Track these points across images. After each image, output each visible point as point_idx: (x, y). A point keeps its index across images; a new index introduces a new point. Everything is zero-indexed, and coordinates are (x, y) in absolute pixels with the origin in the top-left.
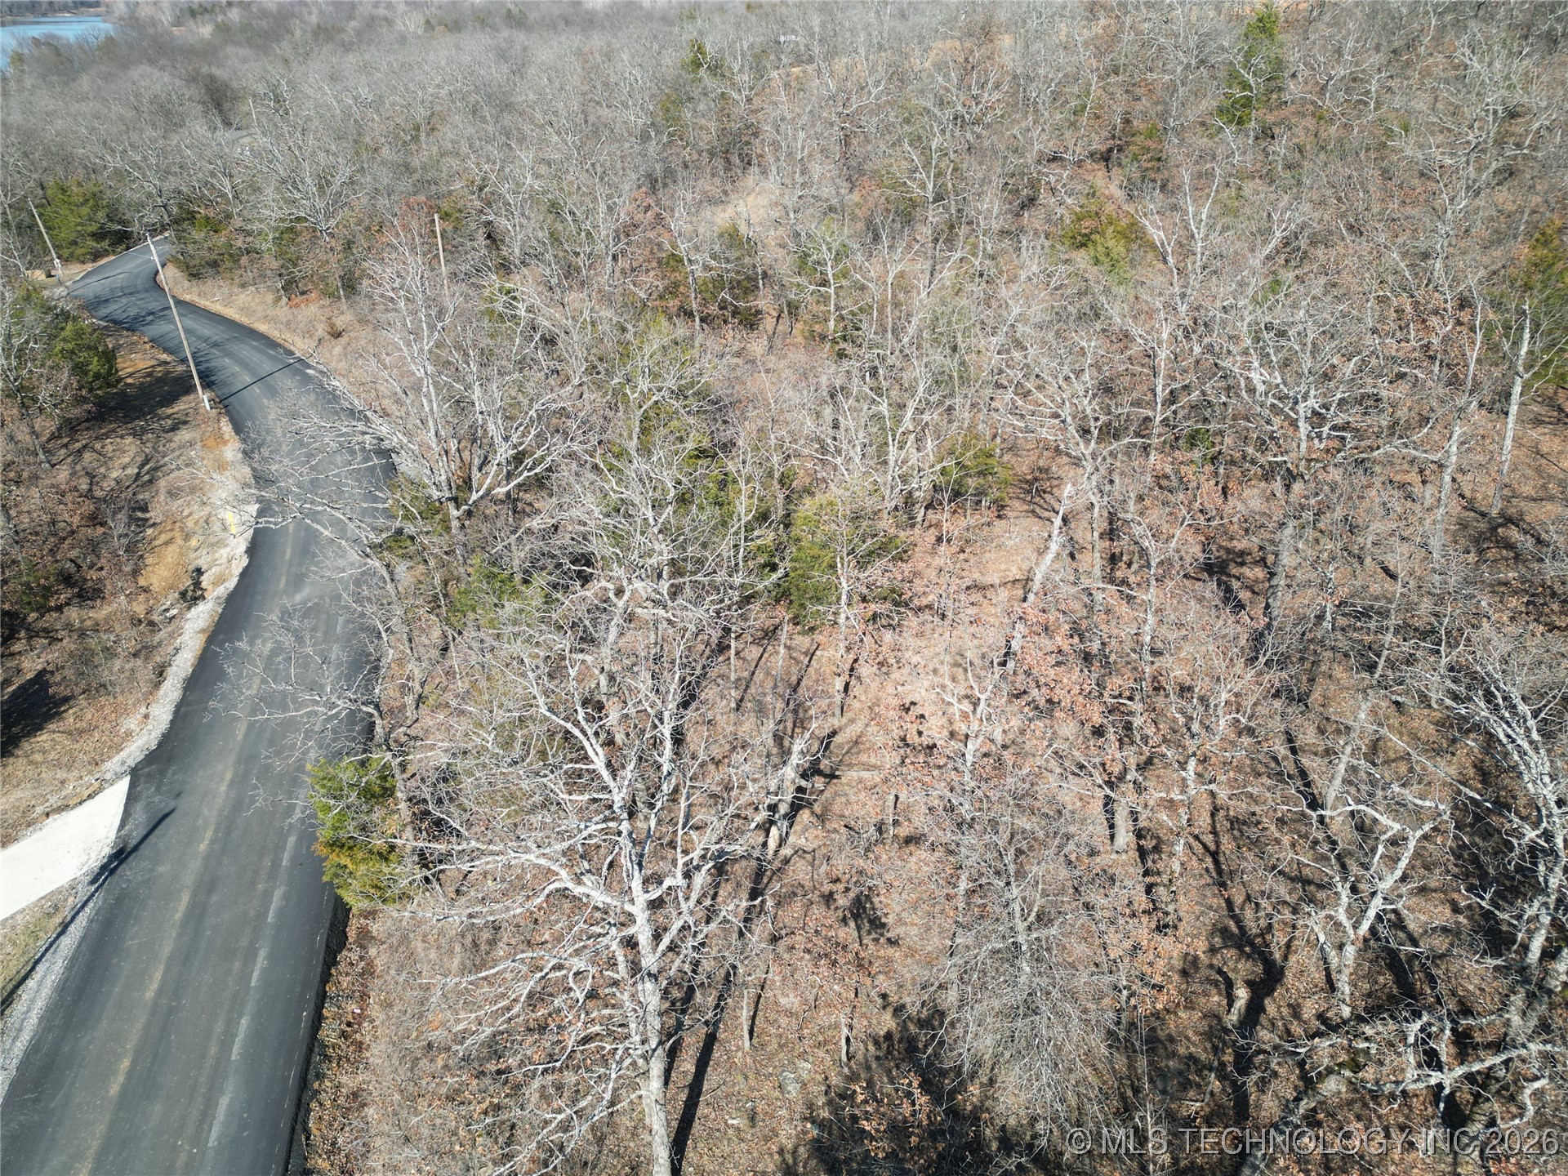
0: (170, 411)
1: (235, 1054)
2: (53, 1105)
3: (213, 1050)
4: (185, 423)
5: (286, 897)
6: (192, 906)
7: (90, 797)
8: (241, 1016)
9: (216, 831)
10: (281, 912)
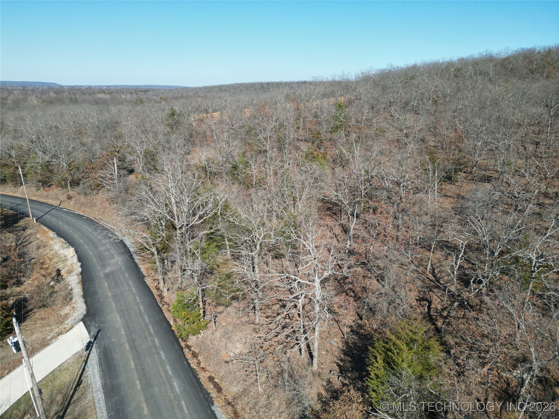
0: (17, 225)
1: (170, 373)
2: (122, 395)
3: (163, 374)
4: (26, 228)
5: (159, 339)
6: (131, 347)
7: (70, 329)
8: (166, 366)
9: (124, 329)
10: (160, 343)
